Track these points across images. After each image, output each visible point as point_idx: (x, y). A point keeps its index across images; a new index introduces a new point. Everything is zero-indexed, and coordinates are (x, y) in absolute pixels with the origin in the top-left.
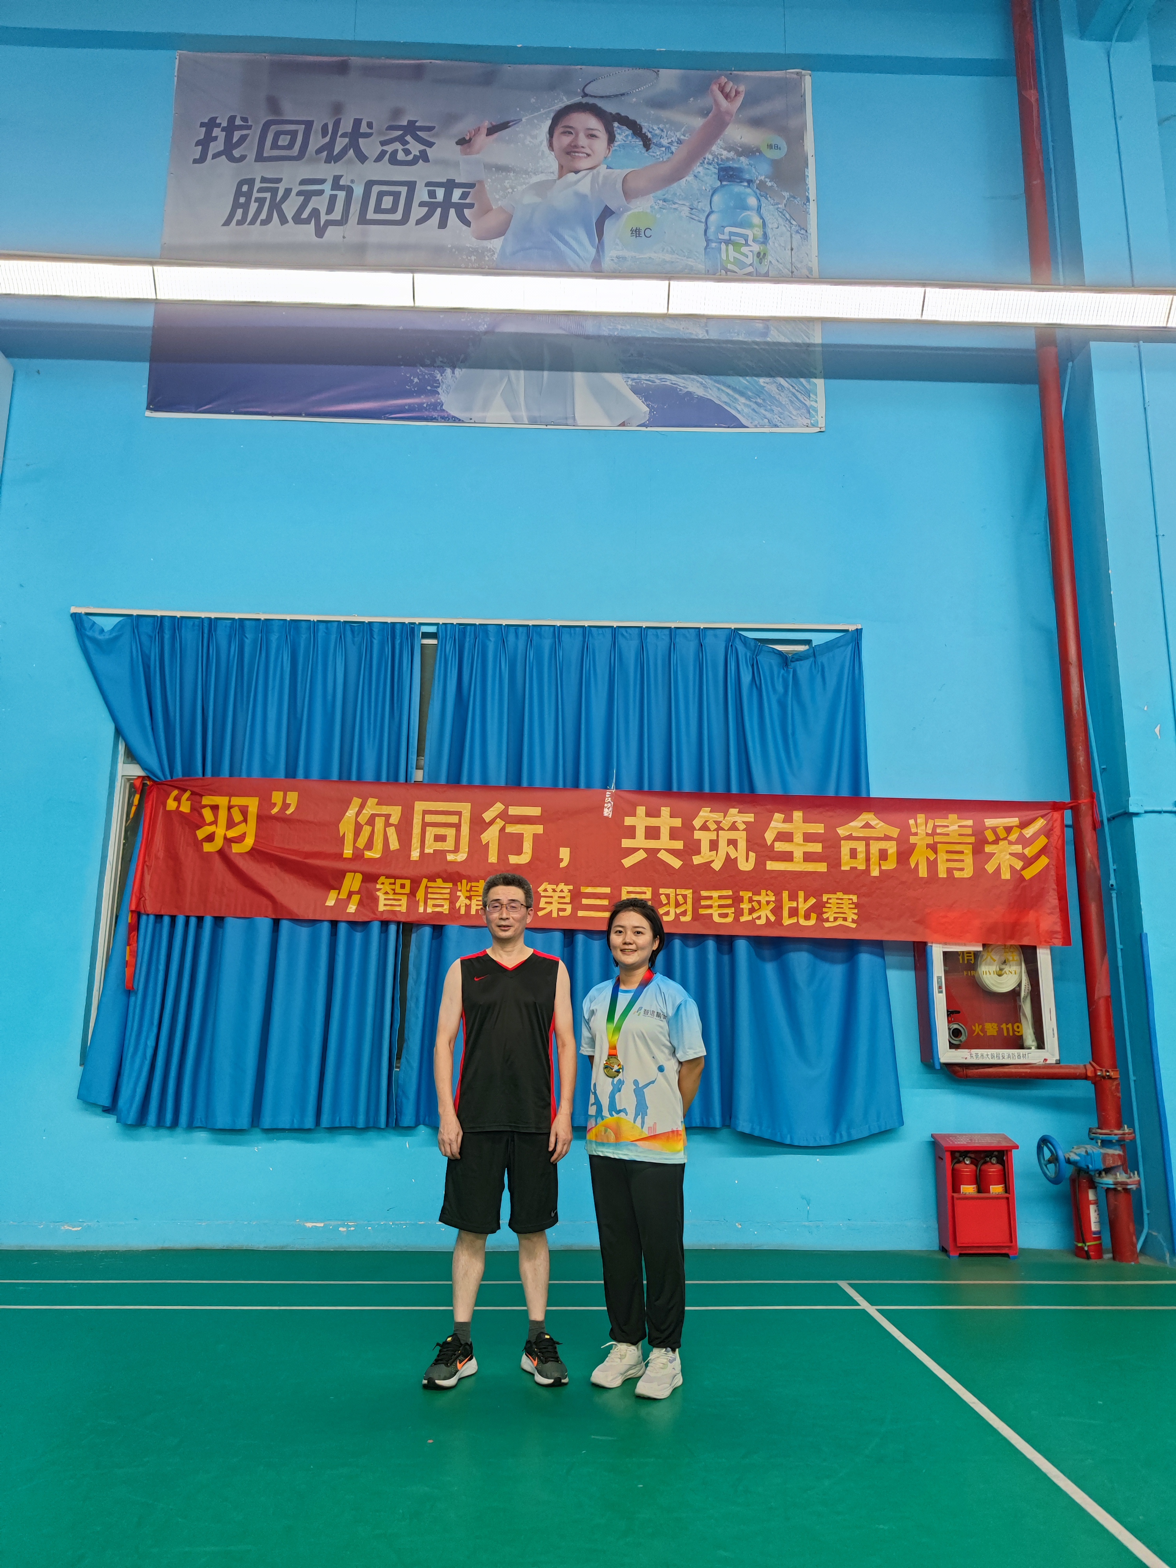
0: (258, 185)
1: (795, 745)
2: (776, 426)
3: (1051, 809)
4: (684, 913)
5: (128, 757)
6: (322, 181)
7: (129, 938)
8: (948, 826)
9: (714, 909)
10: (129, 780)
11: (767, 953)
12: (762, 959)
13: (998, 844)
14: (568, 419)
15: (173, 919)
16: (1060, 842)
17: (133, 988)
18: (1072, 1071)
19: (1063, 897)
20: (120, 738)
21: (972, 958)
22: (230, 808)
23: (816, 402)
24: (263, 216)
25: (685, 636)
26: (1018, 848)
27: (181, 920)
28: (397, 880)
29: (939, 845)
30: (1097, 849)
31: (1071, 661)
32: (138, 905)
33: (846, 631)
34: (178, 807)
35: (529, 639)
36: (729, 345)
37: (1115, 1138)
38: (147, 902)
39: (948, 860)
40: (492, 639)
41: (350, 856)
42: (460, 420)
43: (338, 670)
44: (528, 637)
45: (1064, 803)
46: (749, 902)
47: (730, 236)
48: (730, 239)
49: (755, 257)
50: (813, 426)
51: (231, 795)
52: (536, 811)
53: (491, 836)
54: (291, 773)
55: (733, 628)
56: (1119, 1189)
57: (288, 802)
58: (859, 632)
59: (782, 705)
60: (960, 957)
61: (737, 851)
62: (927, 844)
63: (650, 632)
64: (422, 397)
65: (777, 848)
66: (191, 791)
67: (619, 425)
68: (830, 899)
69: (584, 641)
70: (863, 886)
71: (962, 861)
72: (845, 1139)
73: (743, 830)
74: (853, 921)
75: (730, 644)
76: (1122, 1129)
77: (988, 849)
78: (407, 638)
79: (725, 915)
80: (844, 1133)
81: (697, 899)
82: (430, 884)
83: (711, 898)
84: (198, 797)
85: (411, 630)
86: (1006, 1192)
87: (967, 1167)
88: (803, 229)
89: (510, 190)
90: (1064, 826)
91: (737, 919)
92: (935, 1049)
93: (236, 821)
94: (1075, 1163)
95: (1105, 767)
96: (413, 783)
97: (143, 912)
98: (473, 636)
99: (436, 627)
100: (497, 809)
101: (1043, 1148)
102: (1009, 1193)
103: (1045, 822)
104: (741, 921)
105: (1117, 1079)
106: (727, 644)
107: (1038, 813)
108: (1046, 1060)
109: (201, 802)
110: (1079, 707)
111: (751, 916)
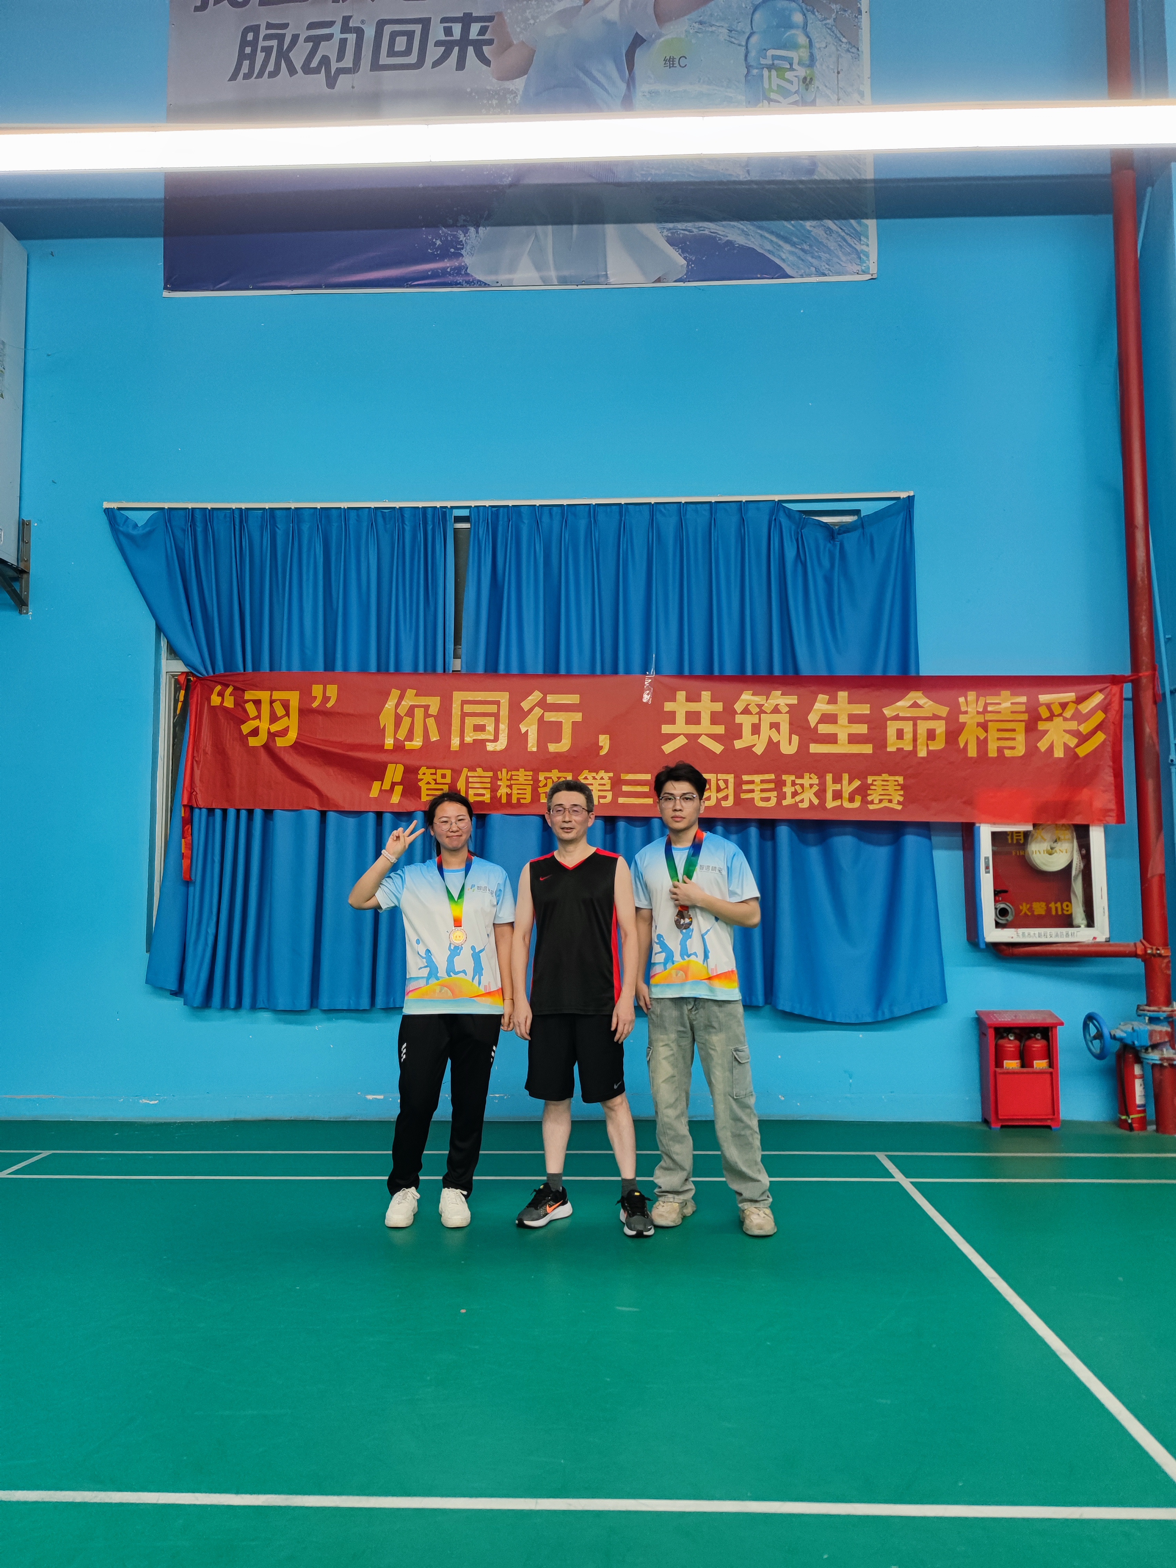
0: (263, 32)
1: (842, 622)
2: (824, 275)
3: (1110, 683)
4: (726, 798)
5: (171, 653)
6: (331, 24)
7: (183, 832)
8: (1000, 704)
9: (756, 793)
10: (173, 676)
11: (811, 836)
12: (805, 842)
13: (1052, 721)
14: (600, 278)
15: (225, 812)
16: (1117, 718)
17: (190, 878)
18: (1122, 949)
19: (1118, 775)
20: (162, 634)
21: (1022, 837)
22: (272, 702)
23: (868, 245)
24: (271, 67)
25: (726, 510)
26: (1073, 725)
27: (232, 813)
28: (438, 770)
30: (1157, 723)
31: (1137, 524)
32: (190, 799)
33: (898, 499)
34: (222, 702)
35: (564, 521)
36: (773, 186)
37: (1162, 1015)
38: (199, 796)
39: (999, 739)
41: (391, 748)
42: (485, 284)
43: (371, 561)
44: (563, 517)
45: (1124, 676)
46: (792, 786)
47: (773, 60)
48: (773, 64)
49: (801, 83)
50: (864, 272)
51: (272, 689)
52: (573, 699)
53: (530, 725)
54: (329, 666)
55: (776, 500)
56: (1165, 1064)
57: (328, 695)
58: (910, 499)
59: (829, 581)
60: (1009, 837)
61: (779, 734)
62: (977, 723)
63: (689, 507)
64: (446, 260)
65: (820, 731)
66: (233, 686)
67: (655, 282)
68: (875, 781)
69: (620, 521)
70: (909, 767)
71: (1014, 739)
72: (887, 1016)
73: (786, 713)
74: (899, 803)
75: (774, 518)
76: (1171, 1006)
77: (1042, 726)
78: (439, 523)
79: (768, 799)
80: (886, 1011)
81: (739, 784)
82: (470, 774)
83: (752, 782)
84: (240, 692)
85: (443, 513)
86: (1050, 1067)
87: (1011, 1043)
88: (854, 46)
89: (532, 22)
90: (1122, 699)
91: (779, 802)
92: (980, 928)
93: (279, 716)
94: (1121, 1040)
95: (1169, 636)
96: (451, 672)
97: (195, 806)
98: (506, 519)
99: (468, 510)
100: (536, 696)
101: (1089, 1025)
102: (1053, 1068)
103: (1103, 697)
104: (784, 804)
105: (1167, 957)
106: (770, 519)
107: (1095, 688)
108: (1095, 938)
109: (244, 697)
110: (1144, 573)
111: (794, 799)
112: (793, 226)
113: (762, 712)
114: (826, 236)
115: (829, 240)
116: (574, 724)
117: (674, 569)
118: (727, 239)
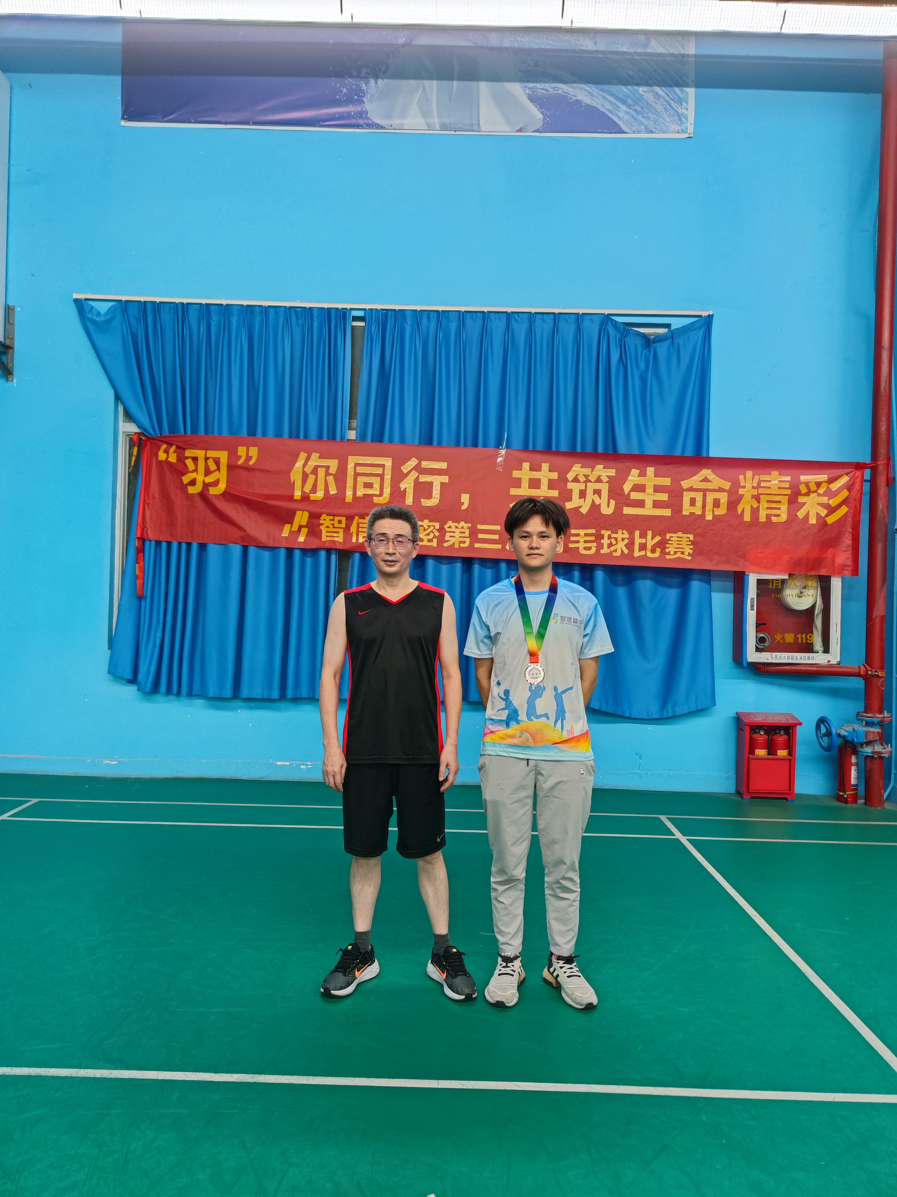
1: (652, 412)
2: (651, 132)
3: (854, 468)
5: (126, 417)
7: (137, 558)
8: (770, 481)
9: (581, 543)
10: (128, 435)
11: (620, 579)
12: (615, 583)
13: (809, 496)
15: (169, 544)
16: (858, 495)
17: (143, 595)
18: (849, 670)
19: (856, 539)
20: (119, 402)
21: (780, 584)
22: (206, 459)
23: (687, 109)
25: (566, 320)
26: (825, 500)
27: (175, 545)
28: (335, 517)
29: (761, 496)
30: (888, 501)
31: (884, 345)
32: (142, 533)
33: (700, 316)
34: (167, 458)
35: (439, 323)
37: (876, 720)
38: (149, 531)
39: (768, 508)
40: (409, 322)
41: (299, 498)
42: (382, 127)
43: (286, 348)
44: (438, 321)
45: (866, 463)
46: (608, 539)
50: (683, 132)
51: (206, 449)
52: (443, 465)
53: (407, 485)
54: (252, 432)
55: (606, 314)
56: (875, 756)
57: (250, 455)
58: (710, 317)
59: (643, 380)
61: (601, 499)
62: (752, 495)
63: (538, 317)
64: (350, 106)
65: (632, 497)
66: (176, 445)
67: (518, 131)
68: (672, 537)
69: (484, 324)
70: (699, 528)
71: (779, 509)
72: (670, 714)
73: (606, 482)
74: (689, 555)
75: (603, 328)
76: (882, 714)
77: (801, 499)
78: (340, 321)
79: (589, 548)
80: (670, 711)
82: (361, 521)
83: (578, 535)
84: (182, 450)
85: (343, 314)
86: (789, 755)
87: (761, 736)
90: (863, 481)
91: (598, 551)
92: (744, 652)
93: (212, 470)
94: (844, 737)
96: (347, 440)
97: (146, 538)
98: (393, 320)
99: (364, 312)
100: (413, 462)
101: (821, 725)
102: (792, 756)
103: (849, 479)
104: (602, 553)
105: (883, 677)
106: (600, 327)
107: (844, 471)
108: (829, 661)
109: (184, 454)
110: (886, 384)
111: (609, 549)
112: (628, 90)
114: (654, 99)
115: (657, 104)
116: (442, 484)
117: (524, 368)
118: (576, 98)
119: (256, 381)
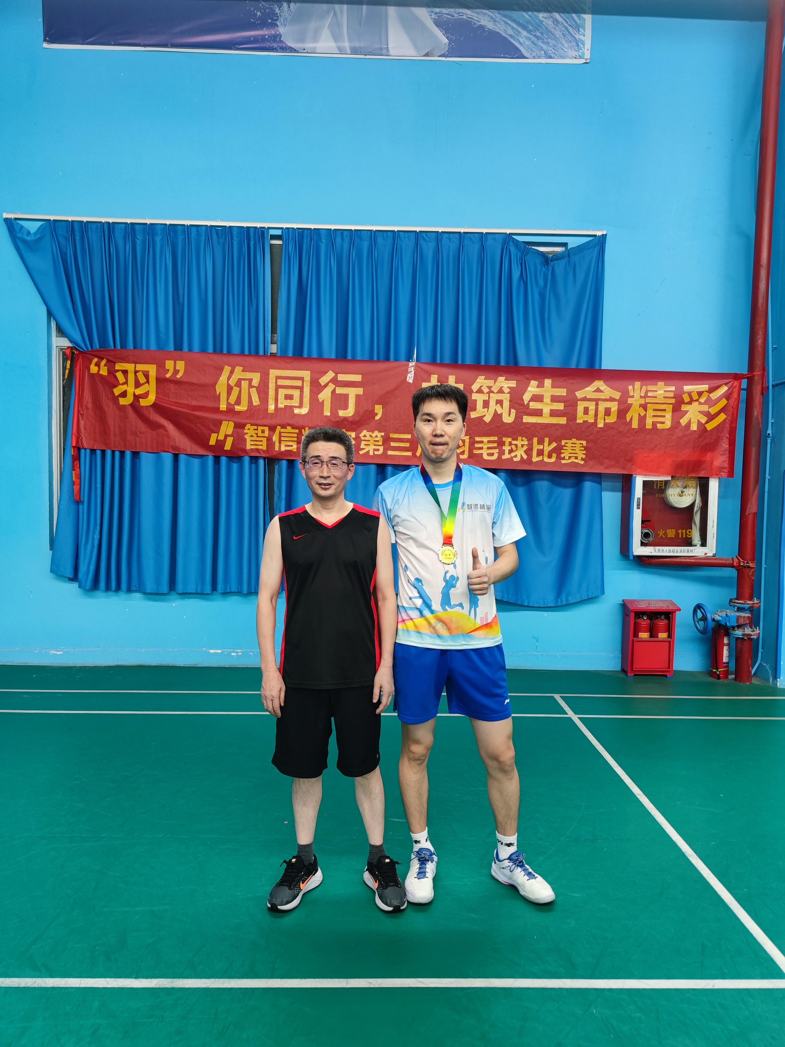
1: (550, 327)
2: (551, 57)
3: (733, 379)
5: (59, 333)
7: (73, 466)
8: (656, 391)
9: (485, 450)
10: (61, 349)
11: (520, 480)
12: (516, 485)
13: (691, 404)
14: (383, 50)
15: (103, 452)
16: (736, 403)
17: (80, 500)
18: (724, 562)
19: (732, 444)
20: (52, 317)
21: (663, 485)
22: (136, 372)
23: (584, 35)
25: (471, 239)
26: (705, 408)
28: (259, 427)
29: (648, 405)
30: (762, 408)
31: (762, 264)
32: (77, 442)
33: (595, 236)
34: (99, 371)
35: (352, 242)
37: (747, 606)
38: (84, 440)
39: (654, 416)
40: (324, 241)
41: (225, 409)
42: (295, 50)
43: (208, 267)
44: (351, 240)
45: (743, 374)
46: (509, 445)
50: (581, 57)
51: (136, 363)
52: (357, 378)
53: (325, 396)
54: (178, 346)
55: (508, 233)
56: (745, 638)
57: (177, 368)
58: (604, 237)
59: (542, 296)
60: (655, 485)
61: (502, 408)
62: (640, 404)
63: (444, 236)
64: (265, 29)
65: (531, 407)
66: (106, 359)
67: (424, 56)
68: (567, 443)
69: (394, 244)
70: (591, 434)
71: (664, 416)
72: (564, 603)
73: (508, 393)
74: (582, 459)
75: (505, 247)
76: (752, 600)
77: (684, 408)
78: (259, 240)
79: (492, 454)
80: (564, 599)
81: (472, 442)
82: (282, 430)
83: (482, 442)
84: (112, 364)
85: (262, 232)
86: (669, 637)
87: (644, 621)
90: (740, 389)
91: (500, 457)
92: (630, 547)
93: (141, 383)
94: (718, 622)
95: (776, 346)
96: (269, 354)
97: (81, 447)
98: (309, 239)
99: (281, 231)
100: (330, 375)
101: (697, 611)
102: (671, 639)
103: (727, 388)
104: (504, 458)
105: (754, 568)
106: (502, 247)
107: (723, 382)
108: (706, 554)
109: (115, 368)
110: (764, 300)
111: (510, 455)
112: (529, 16)
113: (491, 392)
114: (553, 26)
115: (556, 30)
117: (432, 282)
118: (480, 24)
119: (181, 297)
